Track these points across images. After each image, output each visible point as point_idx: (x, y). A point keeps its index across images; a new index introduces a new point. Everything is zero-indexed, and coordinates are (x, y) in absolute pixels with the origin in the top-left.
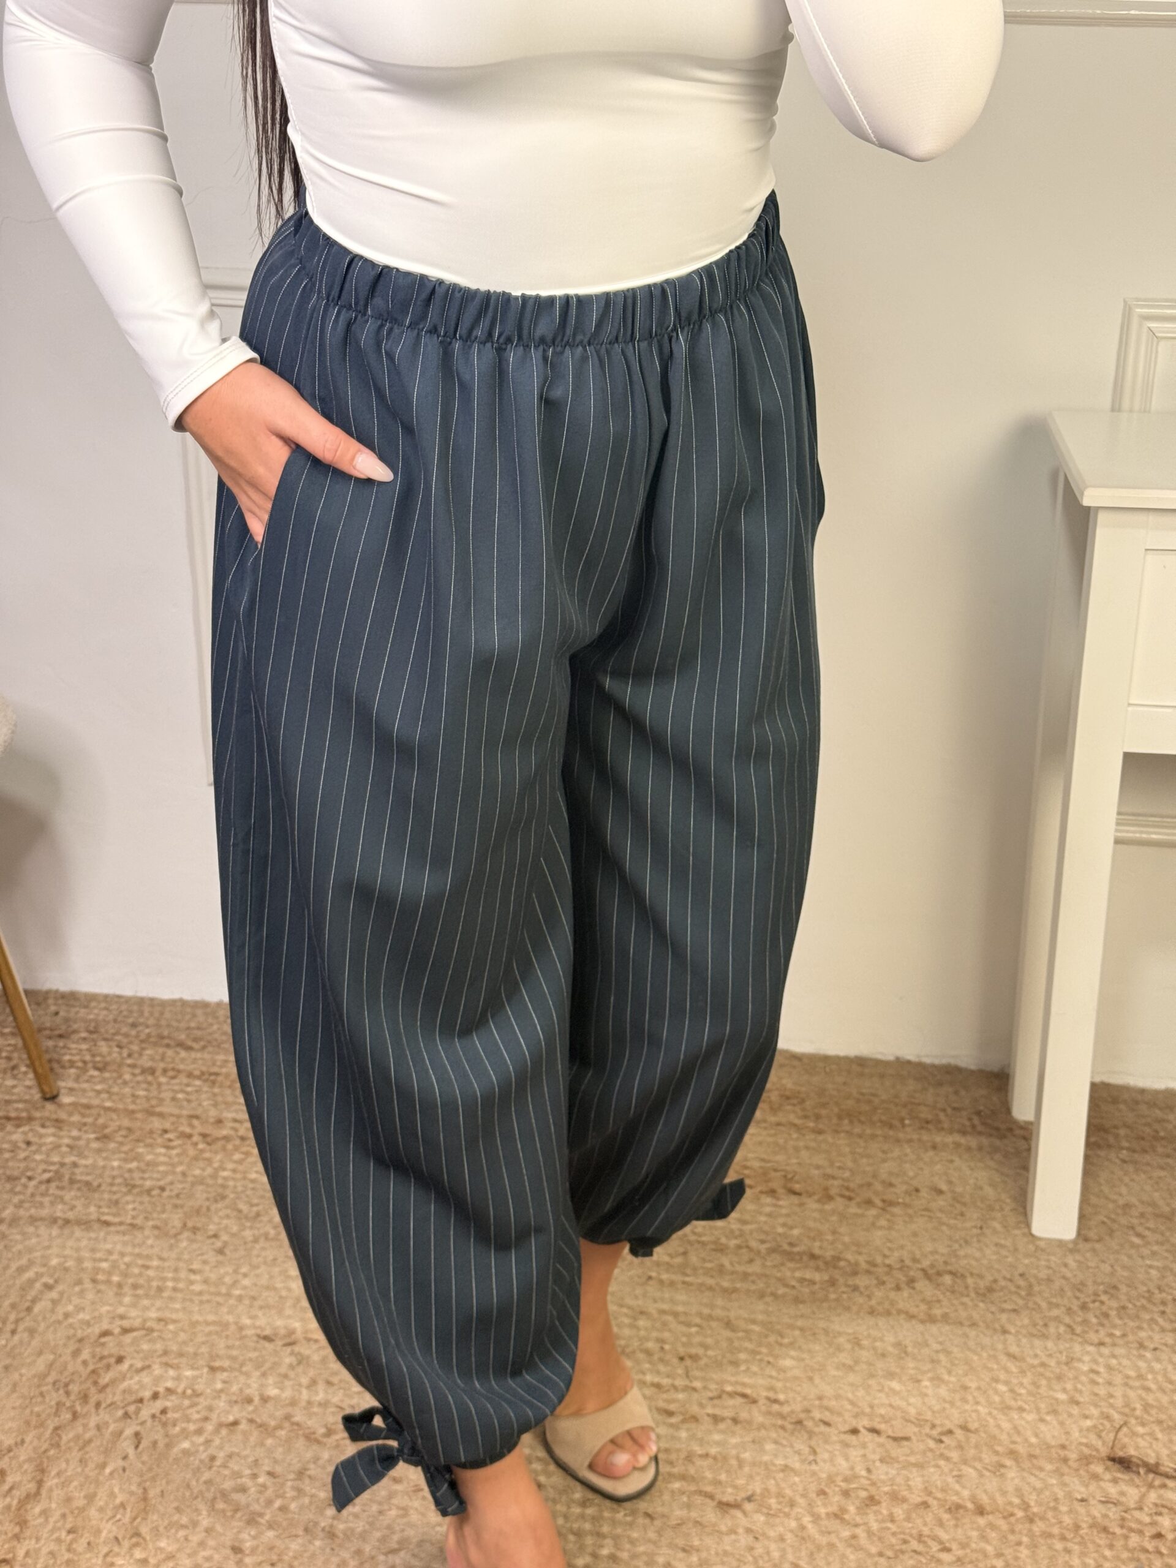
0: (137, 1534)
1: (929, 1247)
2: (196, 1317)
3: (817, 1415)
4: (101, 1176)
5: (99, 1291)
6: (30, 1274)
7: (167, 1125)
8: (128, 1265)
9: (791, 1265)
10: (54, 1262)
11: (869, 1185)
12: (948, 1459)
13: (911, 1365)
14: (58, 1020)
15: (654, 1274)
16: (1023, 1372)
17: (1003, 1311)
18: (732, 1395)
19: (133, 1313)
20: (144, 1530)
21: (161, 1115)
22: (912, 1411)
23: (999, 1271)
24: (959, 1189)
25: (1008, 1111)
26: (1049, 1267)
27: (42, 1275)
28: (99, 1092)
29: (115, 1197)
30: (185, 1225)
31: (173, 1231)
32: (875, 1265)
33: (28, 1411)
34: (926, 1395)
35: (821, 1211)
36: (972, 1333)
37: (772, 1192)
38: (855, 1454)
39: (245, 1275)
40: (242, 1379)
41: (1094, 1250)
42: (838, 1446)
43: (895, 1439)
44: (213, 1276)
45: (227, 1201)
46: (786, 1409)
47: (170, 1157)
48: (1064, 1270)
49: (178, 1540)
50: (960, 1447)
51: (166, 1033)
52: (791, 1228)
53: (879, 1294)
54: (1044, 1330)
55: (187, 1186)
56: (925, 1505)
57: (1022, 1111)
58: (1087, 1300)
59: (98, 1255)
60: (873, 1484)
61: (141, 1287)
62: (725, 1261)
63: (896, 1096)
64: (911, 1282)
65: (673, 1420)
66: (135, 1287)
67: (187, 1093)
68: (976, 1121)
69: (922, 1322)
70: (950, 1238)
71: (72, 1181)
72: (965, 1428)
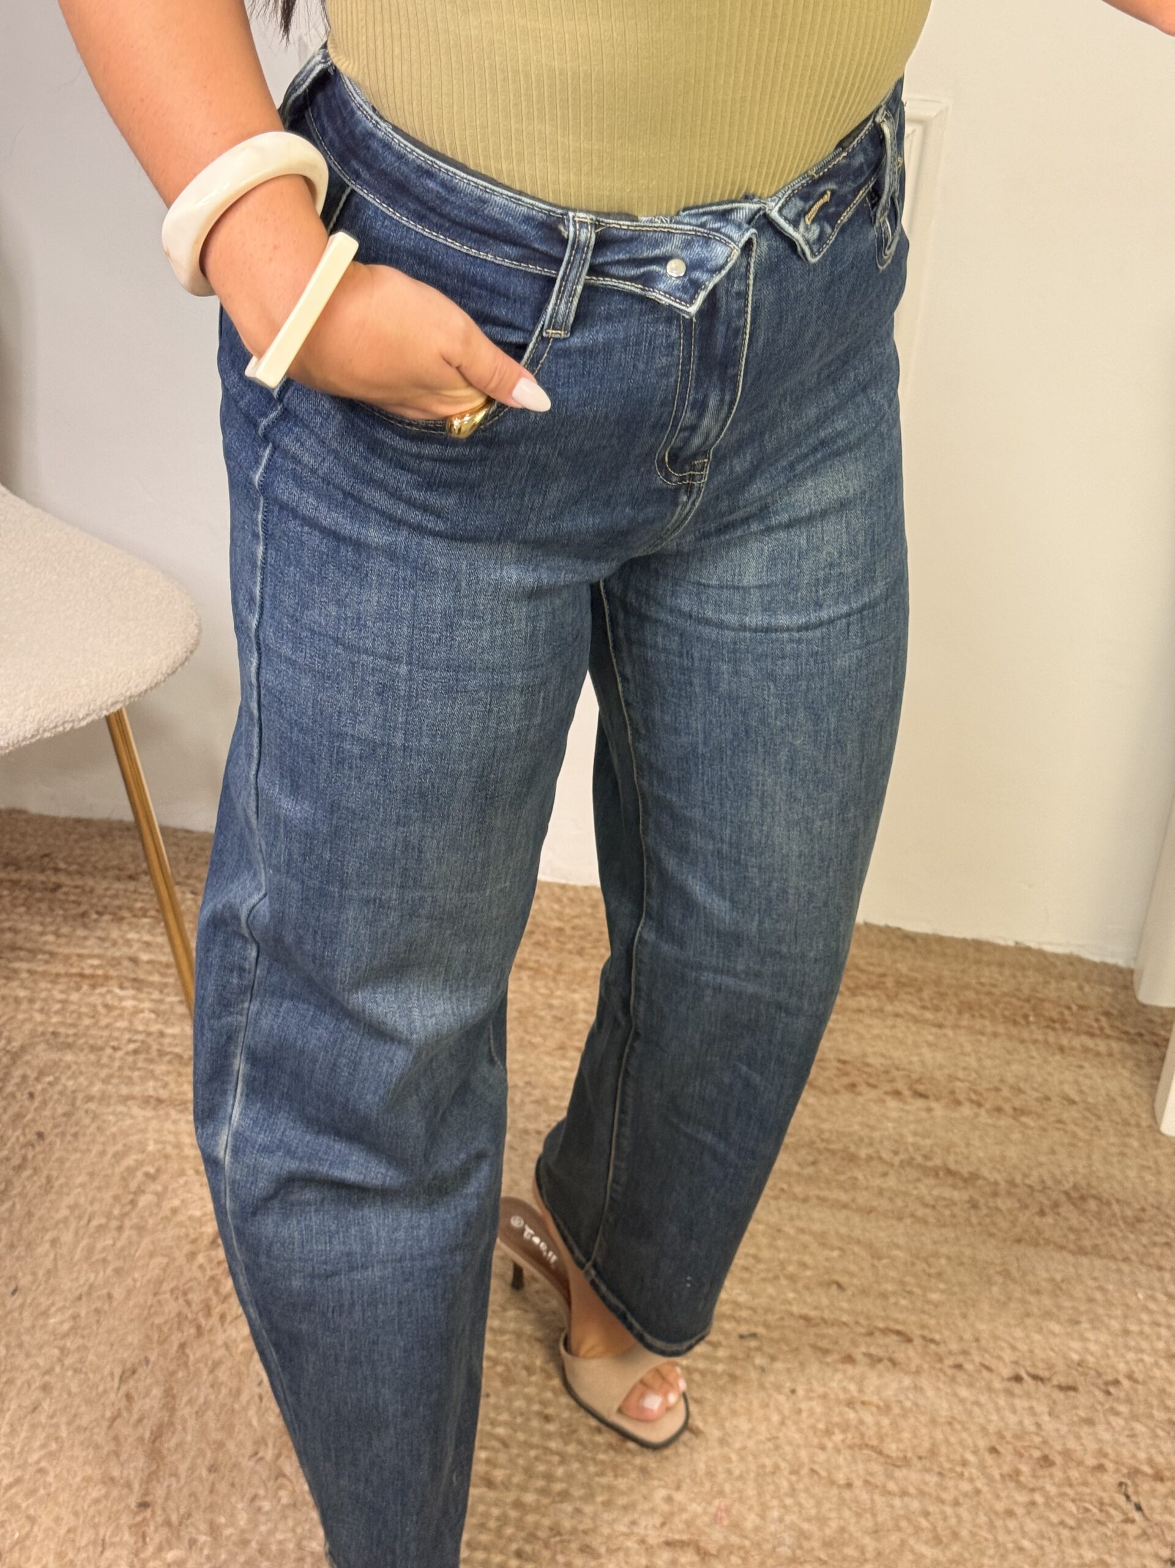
1: (1068, 1166)
3: (976, 1358)
9: (928, 1181)
11: (997, 1089)
12: (1118, 1415)
13: (1067, 1304)
17: (1155, 1244)
18: (886, 1331)
22: (1074, 1357)
23: (1145, 1198)
24: (1090, 1100)
32: (1015, 1185)
34: (1087, 1339)
35: (950, 1118)
36: (1125, 1268)
37: (897, 1093)
38: (1021, 1405)
42: (1002, 1396)
43: (1062, 1388)
46: (942, 1350)
50: (1129, 1401)
53: (1023, 1218)
56: (1101, 1468)
60: (1045, 1442)
62: (858, 1174)
63: (1018, 989)
64: (1056, 1205)
68: (1103, 1019)
69: (1073, 1253)
72: (1132, 1379)
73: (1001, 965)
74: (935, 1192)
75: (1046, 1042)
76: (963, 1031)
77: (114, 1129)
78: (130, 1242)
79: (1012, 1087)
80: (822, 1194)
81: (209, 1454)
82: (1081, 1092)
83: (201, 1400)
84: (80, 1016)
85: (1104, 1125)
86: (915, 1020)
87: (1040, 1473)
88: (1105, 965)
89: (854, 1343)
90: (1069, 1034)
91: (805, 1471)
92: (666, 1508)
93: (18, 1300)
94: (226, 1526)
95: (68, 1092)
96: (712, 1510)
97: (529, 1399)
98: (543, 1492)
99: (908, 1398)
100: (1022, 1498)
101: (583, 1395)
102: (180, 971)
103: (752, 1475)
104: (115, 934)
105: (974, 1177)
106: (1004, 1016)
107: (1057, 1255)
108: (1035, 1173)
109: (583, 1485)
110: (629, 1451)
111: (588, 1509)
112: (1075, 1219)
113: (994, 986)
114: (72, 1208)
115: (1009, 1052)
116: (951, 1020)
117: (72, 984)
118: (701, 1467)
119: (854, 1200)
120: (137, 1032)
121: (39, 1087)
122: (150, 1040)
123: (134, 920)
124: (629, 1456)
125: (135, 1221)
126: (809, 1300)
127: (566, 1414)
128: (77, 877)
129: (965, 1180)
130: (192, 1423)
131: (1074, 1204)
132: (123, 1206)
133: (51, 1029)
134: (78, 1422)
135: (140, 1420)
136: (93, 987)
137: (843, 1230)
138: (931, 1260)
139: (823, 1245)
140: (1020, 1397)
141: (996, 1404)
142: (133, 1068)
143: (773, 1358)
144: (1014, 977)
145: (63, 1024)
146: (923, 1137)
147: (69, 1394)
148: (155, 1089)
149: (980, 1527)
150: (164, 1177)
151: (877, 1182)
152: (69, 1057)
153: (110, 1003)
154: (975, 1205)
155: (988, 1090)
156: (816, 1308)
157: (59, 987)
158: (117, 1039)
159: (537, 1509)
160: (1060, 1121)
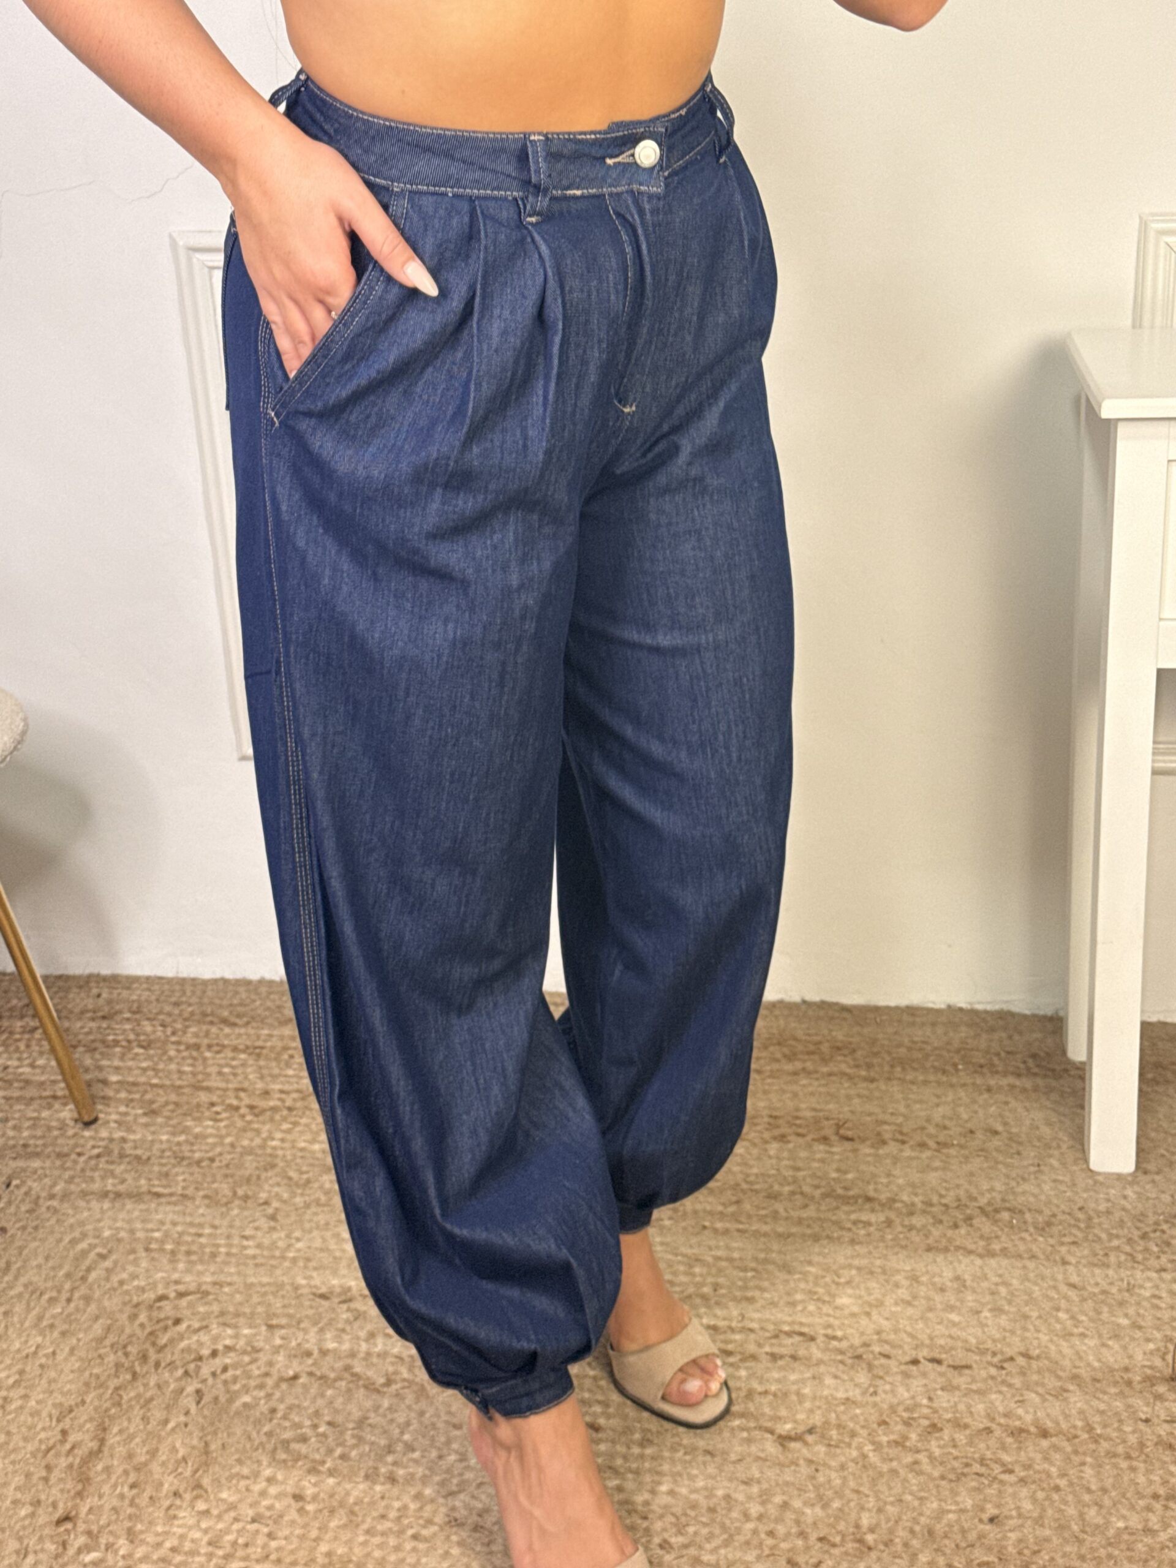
0: (199, 1486)
1: (985, 1186)
2: (252, 1280)
3: (877, 1349)
4: (150, 1149)
5: (153, 1259)
6: (83, 1245)
7: (215, 1099)
8: (181, 1234)
9: (846, 1208)
10: (107, 1233)
11: (923, 1128)
12: (1010, 1386)
13: (970, 1298)
14: (101, 1001)
15: (707, 1224)
16: (1084, 1300)
17: (1062, 1244)
18: (789, 1334)
19: (188, 1278)
20: (206, 1481)
21: (208, 1089)
22: (973, 1341)
23: (1058, 1206)
24: (1014, 1130)
25: (1064, 1052)
26: (1108, 1200)
27: (94, 1246)
28: (145, 1070)
29: (165, 1169)
30: (235, 1193)
31: (225, 1200)
32: (931, 1205)
33: (87, 1374)
34: (987, 1325)
35: (876, 1155)
36: (1031, 1265)
37: (825, 1140)
38: (917, 1384)
39: (298, 1240)
40: (300, 1335)
41: (1153, 1181)
42: (899, 1378)
43: (955, 1368)
44: (266, 1242)
45: (277, 1170)
46: (844, 1345)
47: (218, 1129)
48: (1123, 1202)
49: (238, 1491)
50: (1023, 1373)
51: (209, 1011)
52: (846, 1172)
53: (936, 1232)
54: (1105, 1260)
55: (236, 1156)
56: (989, 1431)
57: (1076, 1052)
58: (1148, 1229)
59: (150, 1226)
60: (935, 1411)
61: (195, 1253)
62: (779, 1207)
63: (948, 1043)
64: (969, 1219)
65: (731, 1360)
66: (188, 1253)
67: (233, 1067)
68: (1031, 1063)
69: (981, 1256)
70: (1007, 1176)
71: (122, 1156)
72: (1026, 1356)
73: (934, 1024)
75: (974, 1084)
76: (895, 1082)
78: (77, 1310)
79: (937, 1125)
80: (741, 1227)
81: (132, 1474)
82: (1006, 1124)
83: (131, 1430)
85: (1025, 1149)
86: (850, 1078)
87: (927, 1437)
90: (997, 1076)
94: (143, 1531)
95: (33, 1192)
100: (906, 1458)
101: (630, 1388)
105: (892, 1201)
106: (934, 1067)
107: (966, 1259)
108: (952, 1194)
112: (987, 1228)
113: (925, 1042)
115: (937, 1096)
116: (882, 1074)
117: (44, 1104)
119: (773, 1230)
125: (84, 1292)
129: (883, 1205)
130: (119, 1449)
131: (987, 1217)
132: (74, 1281)
135: (72, 1450)
137: (759, 1255)
138: (842, 1272)
139: (738, 1268)
140: (916, 1377)
150: (116, 1256)
151: (797, 1213)
154: (890, 1225)
155: (914, 1129)
160: (982, 1150)
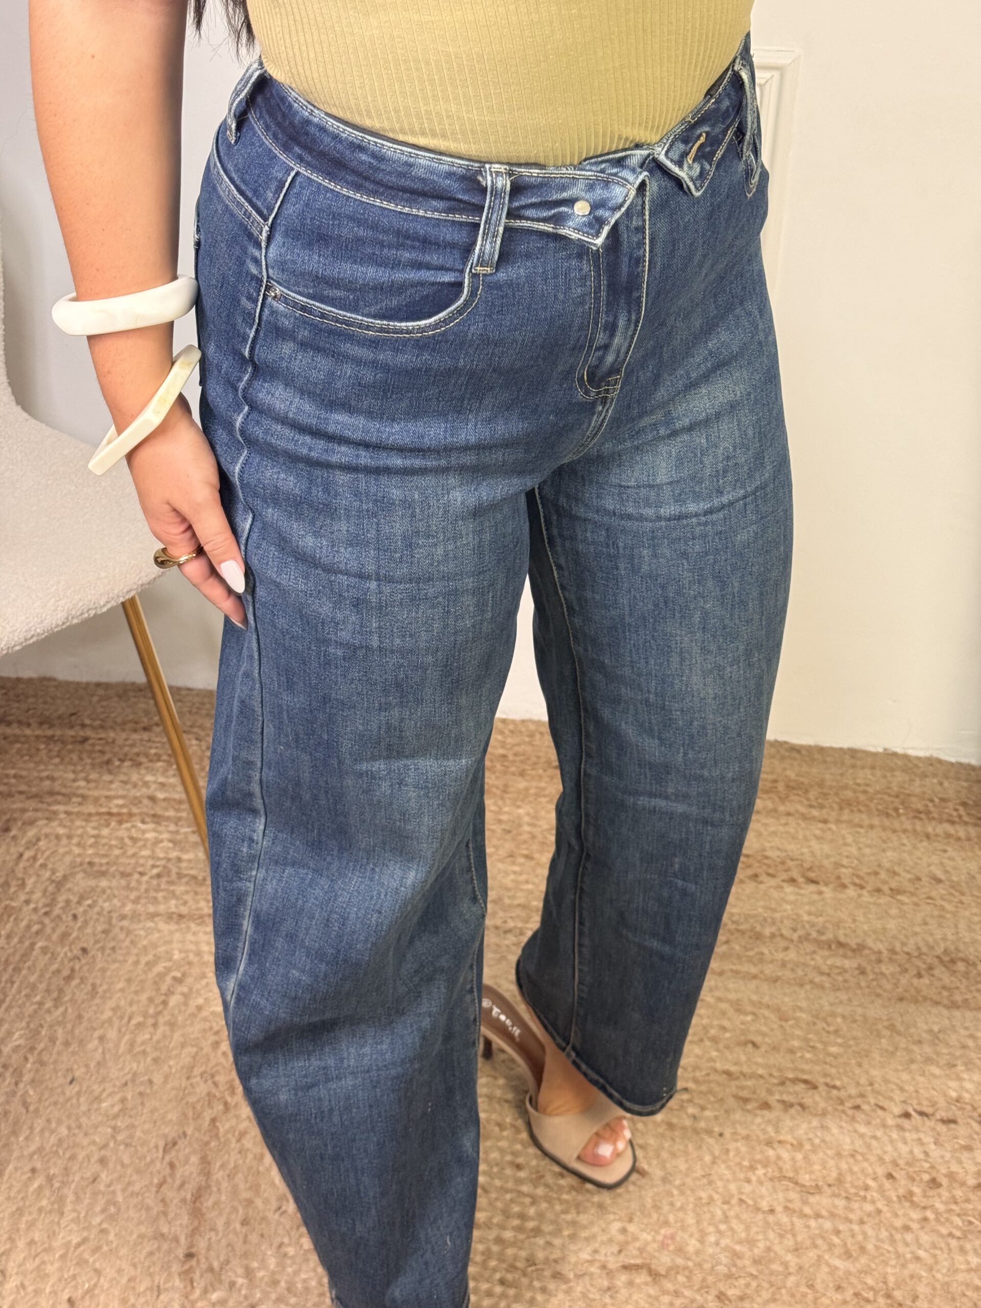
1: (939, 934)
3: (871, 1099)
9: (822, 953)
11: (876, 873)
13: (945, 1050)
18: (795, 1081)
22: (953, 1094)
24: (955, 879)
32: (896, 953)
34: (963, 1079)
35: (840, 899)
37: (792, 881)
38: (911, 1138)
42: (895, 1131)
43: (943, 1122)
46: (843, 1094)
53: (904, 980)
60: (932, 1167)
62: (764, 949)
63: (888, 787)
64: (930, 968)
65: (749, 1107)
68: (962, 811)
69: (946, 1006)
73: (873, 768)
74: (829, 962)
75: (915, 831)
76: (844, 826)
77: (145, 942)
78: (165, 1036)
79: (888, 870)
80: (734, 968)
81: (241, 1210)
82: (946, 872)
83: (232, 1165)
84: (111, 847)
85: (966, 899)
86: (804, 817)
87: (931, 1193)
88: (961, 765)
89: (770, 1092)
90: (934, 823)
91: (734, 1201)
92: (621, 1238)
93: (75, 1088)
94: (259, 1269)
95: (105, 913)
96: (660, 1238)
97: (502, 1151)
98: (519, 1229)
99: (816, 1136)
100: (916, 1215)
101: (547, 1146)
102: (191, 806)
103: (691, 1206)
104: (135, 777)
105: (860, 948)
106: (878, 810)
107: (934, 1010)
108: (912, 941)
109: (552, 1222)
110: (588, 1191)
111: (557, 1242)
112: (947, 979)
113: (867, 785)
114: (115, 1010)
115: (884, 842)
116: (833, 815)
117: (102, 822)
118: (649, 1202)
119: (762, 972)
120: (159, 859)
121: (81, 909)
122: (170, 865)
123: (150, 764)
124: (588, 1196)
125: (167, 1018)
126: (730, 1057)
127: (534, 1163)
128: (100, 731)
129: (853, 951)
130: (225, 1185)
131: (946, 967)
132: (157, 1006)
133: (87, 860)
134: (130, 1189)
135: (182, 1185)
136: (120, 822)
137: (755, 998)
138: (829, 1019)
139: (739, 1011)
140: (910, 1131)
141: (890, 1137)
142: (157, 890)
143: (703, 1108)
144: (885, 777)
145: (96, 854)
146: (817, 917)
147: (123, 1165)
148: (176, 906)
149: (883, 1241)
150: (189, 980)
151: (780, 956)
152: (104, 883)
153: (135, 835)
154: (863, 972)
155: (869, 874)
156: (736, 1064)
157: (92, 824)
158: (143, 865)
159: (514, 1243)
160: (929, 898)
